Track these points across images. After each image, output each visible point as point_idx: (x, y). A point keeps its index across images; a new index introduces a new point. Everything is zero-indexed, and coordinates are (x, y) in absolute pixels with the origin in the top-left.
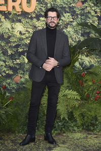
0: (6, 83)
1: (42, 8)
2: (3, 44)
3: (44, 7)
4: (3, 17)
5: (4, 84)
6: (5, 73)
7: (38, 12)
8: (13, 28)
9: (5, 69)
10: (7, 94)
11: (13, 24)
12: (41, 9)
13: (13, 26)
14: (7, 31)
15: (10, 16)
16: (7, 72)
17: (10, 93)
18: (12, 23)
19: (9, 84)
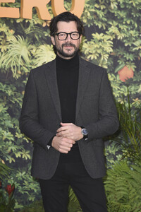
0: (16, 179)
1: (98, 12)
2: (9, 92)
3: (103, 10)
4: (12, 32)
5: (11, 181)
6: (14, 156)
7: (88, 20)
8: (32, 57)
9: (14, 148)
10: (17, 206)
11: (33, 47)
12: (95, 13)
13: (33, 52)
14: (20, 62)
15: (28, 31)
16: (18, 155)
17: (22, 203)
18: (31, 46)
19: (21, 182)
